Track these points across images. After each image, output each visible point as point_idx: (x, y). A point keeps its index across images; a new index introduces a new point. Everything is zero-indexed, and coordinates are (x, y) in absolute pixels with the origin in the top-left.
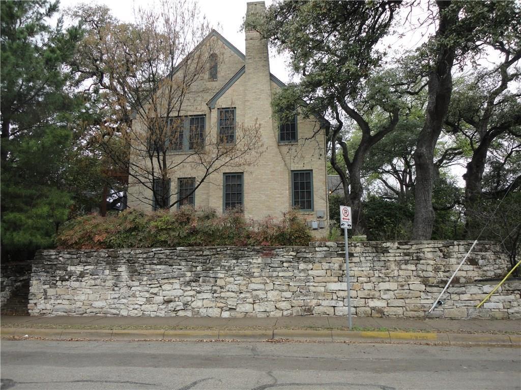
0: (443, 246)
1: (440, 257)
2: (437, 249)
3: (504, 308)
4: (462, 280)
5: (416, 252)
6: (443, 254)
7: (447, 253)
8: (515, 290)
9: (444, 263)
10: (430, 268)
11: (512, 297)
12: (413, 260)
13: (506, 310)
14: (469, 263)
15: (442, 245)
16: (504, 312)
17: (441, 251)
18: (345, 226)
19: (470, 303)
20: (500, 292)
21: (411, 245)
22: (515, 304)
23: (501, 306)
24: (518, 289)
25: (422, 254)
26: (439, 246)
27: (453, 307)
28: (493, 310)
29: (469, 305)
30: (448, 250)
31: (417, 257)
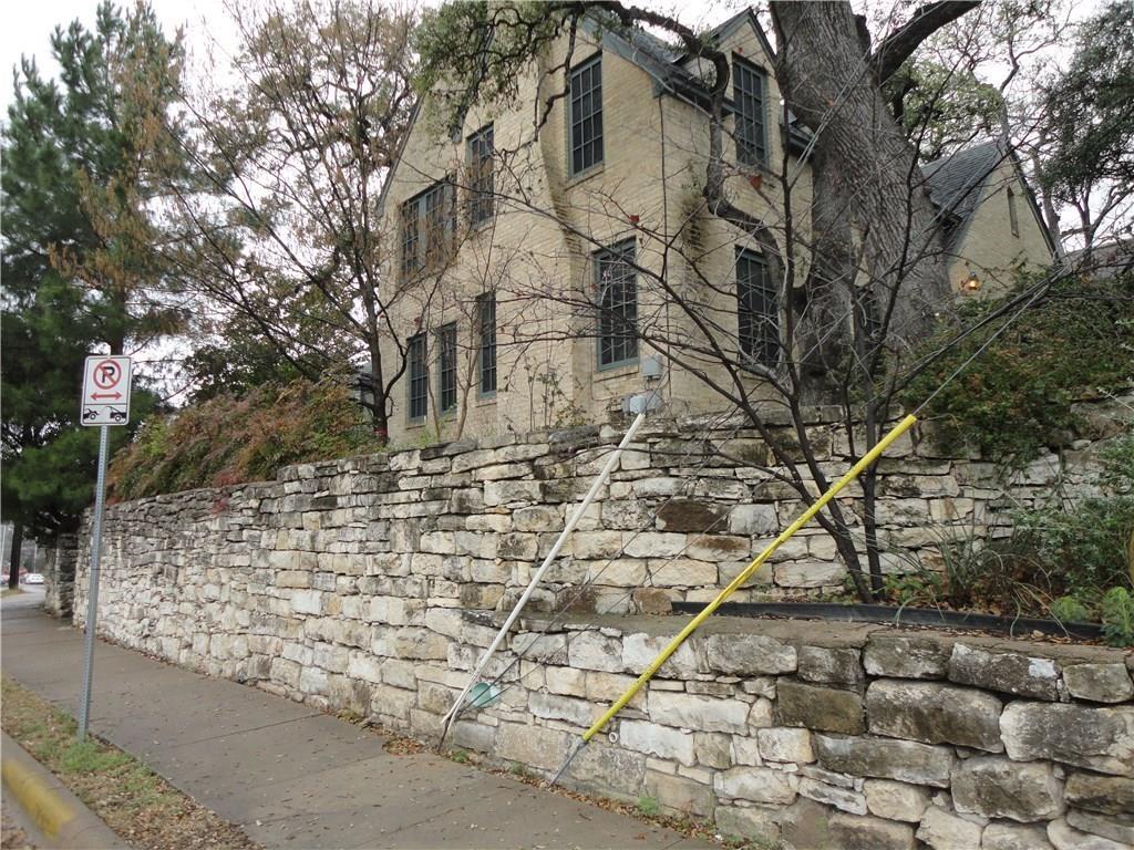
0: (550, 453)
1: (530, 499)
2: (525, 469)
3: (696, 764)
4: (610, 602)
5: (458, 482)
6: (543, 488)
7: (562, 482)
8: (750, 677)
9: (540, 526)
10: (489, 547)
11: (733, 710)
12: (449, 514)
13: (703, 777)
14: (661, 524)
15: (544, 449)
16: (695, 787)
17: (539, 474)
18: (98, 419)
19: (577, 712)
20: (684, 675)
21: (452, 457)
22: (746, 750)
23: (684, 747)
24: (763, 667)
25: (473, 493)
26: (532, 455)
27: (523, 717)
28: (651, 762)
29: (572, 718)
30: (567, 469)
31: (461, 501)
